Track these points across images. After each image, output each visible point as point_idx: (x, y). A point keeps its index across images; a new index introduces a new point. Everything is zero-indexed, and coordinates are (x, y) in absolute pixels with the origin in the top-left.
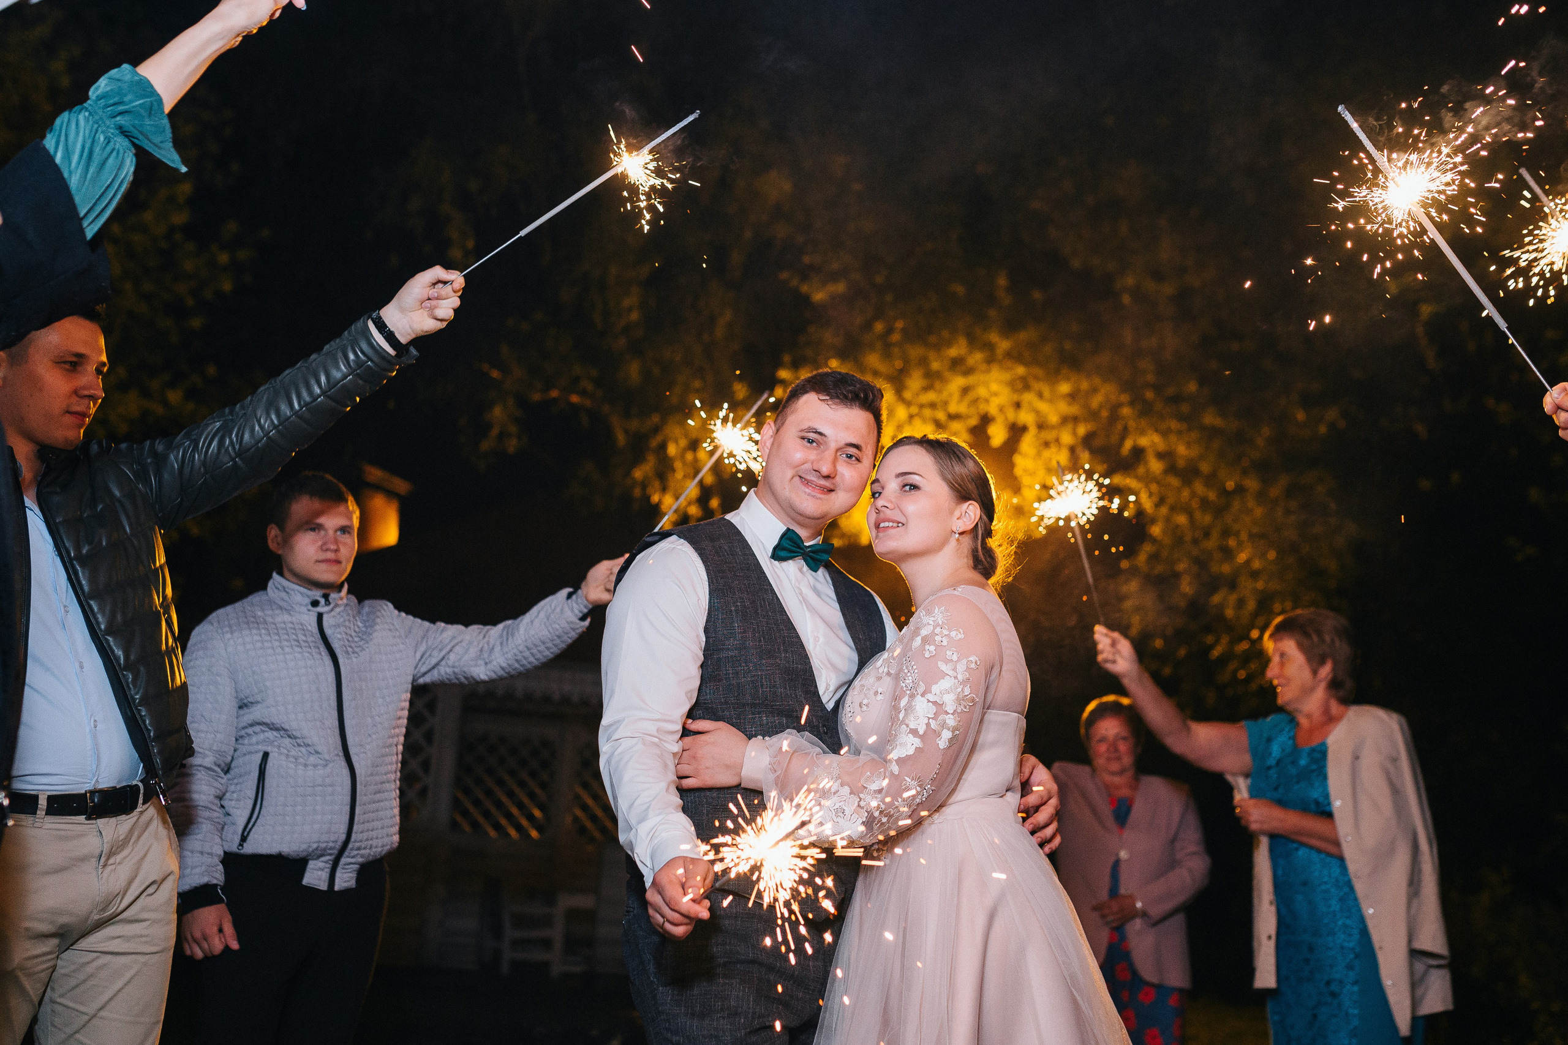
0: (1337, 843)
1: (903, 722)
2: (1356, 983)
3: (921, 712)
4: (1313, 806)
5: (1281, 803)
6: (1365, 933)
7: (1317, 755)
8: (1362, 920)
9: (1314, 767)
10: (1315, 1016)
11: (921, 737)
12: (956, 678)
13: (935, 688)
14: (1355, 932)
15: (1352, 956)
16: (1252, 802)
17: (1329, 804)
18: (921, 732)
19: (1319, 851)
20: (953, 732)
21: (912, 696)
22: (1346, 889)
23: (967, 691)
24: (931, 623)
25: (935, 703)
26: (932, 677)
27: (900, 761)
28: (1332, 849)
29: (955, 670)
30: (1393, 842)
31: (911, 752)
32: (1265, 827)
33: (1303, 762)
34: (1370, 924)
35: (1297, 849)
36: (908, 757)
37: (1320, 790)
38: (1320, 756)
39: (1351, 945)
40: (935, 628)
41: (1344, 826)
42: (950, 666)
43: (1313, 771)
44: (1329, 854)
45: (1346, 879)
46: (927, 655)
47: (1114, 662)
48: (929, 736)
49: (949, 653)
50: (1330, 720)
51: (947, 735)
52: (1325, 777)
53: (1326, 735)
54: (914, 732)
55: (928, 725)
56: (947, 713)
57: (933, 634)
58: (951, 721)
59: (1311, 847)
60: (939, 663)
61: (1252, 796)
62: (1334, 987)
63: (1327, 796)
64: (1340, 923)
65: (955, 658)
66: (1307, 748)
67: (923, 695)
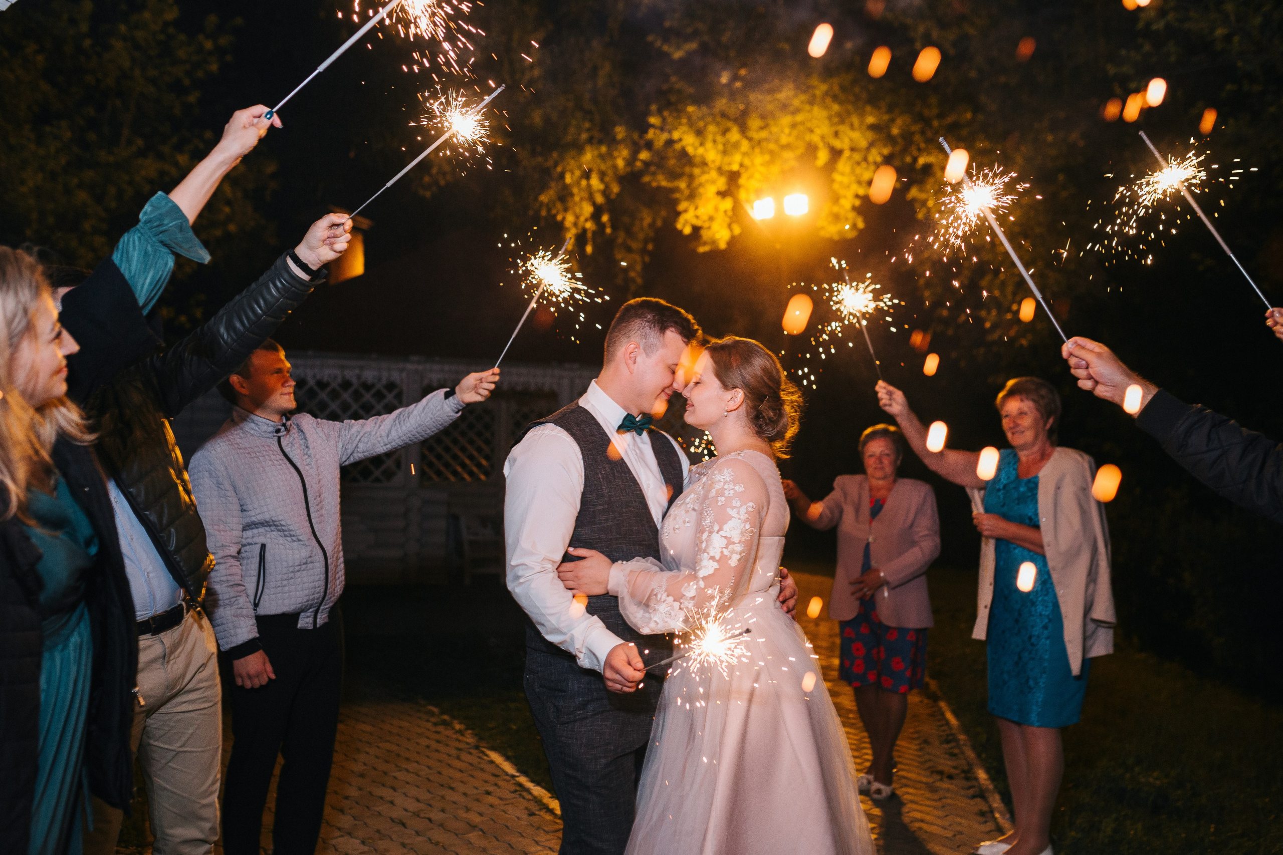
0: (1041, 547)
1: (705, 551)
2: (1048, 638)
3: (716, 544)
4: (1027, 521)
5: (1006, 517)
6: (1056, 606)
7: (1032, 485)
8: (1055, 596)
9: (1030, 494)
10: (1020, 658)
11: (718, 561)
12: (739, 519)
13: (725, 527)
14: (1051, 605)
15: (1047, 621)
16: (985, 516)
17: (1038, 521)
18: (717, 558)
19: (1030, 551)
20: (740, 554)
21: (710, 533)
22: (1046, 577)
23: (748, 526)
24: (722, 480)
25: (725, 537)
26: (722, 519)
27: (704, 578)
28: (1039, 550)
29: (738, 513)
30: (1080, 547)
31: (711, 572)
32: (994, 534)
33: (1022, 489)
34: (1061, 601)
35: (1015, 548)
36: (710, 575)
37: (1033, 510)
38: (1033, 486)
39: (1047, 613)
40: (725, 484)
41: (1047, 535)
42: (735, 510)
43: (1029, 497)
44: (1036, 553)
45: (1047, 570)
46: (720, 504)
47: (890, 405)
48: (723, 560)
49: (734, 502)
50: (1044, 457)
51: (736, 557)
52: (1036, 502)
53: (1040, 469)
54: (712, 558)
55: (722, 552)
56: (734, 543)
57: (723, 489)
58: (738, 548)
59: (1024, 548)
60: (728, 509)
61: (987, 510)
62: (1033, 640)
63: (1037, 514)
64: (1040, 599)
65: (738, 505)
66: (1025, 480)
67: (718, 532)
